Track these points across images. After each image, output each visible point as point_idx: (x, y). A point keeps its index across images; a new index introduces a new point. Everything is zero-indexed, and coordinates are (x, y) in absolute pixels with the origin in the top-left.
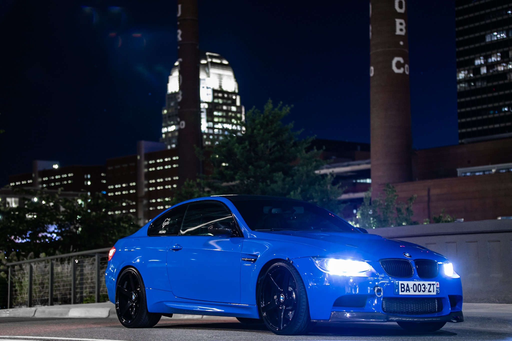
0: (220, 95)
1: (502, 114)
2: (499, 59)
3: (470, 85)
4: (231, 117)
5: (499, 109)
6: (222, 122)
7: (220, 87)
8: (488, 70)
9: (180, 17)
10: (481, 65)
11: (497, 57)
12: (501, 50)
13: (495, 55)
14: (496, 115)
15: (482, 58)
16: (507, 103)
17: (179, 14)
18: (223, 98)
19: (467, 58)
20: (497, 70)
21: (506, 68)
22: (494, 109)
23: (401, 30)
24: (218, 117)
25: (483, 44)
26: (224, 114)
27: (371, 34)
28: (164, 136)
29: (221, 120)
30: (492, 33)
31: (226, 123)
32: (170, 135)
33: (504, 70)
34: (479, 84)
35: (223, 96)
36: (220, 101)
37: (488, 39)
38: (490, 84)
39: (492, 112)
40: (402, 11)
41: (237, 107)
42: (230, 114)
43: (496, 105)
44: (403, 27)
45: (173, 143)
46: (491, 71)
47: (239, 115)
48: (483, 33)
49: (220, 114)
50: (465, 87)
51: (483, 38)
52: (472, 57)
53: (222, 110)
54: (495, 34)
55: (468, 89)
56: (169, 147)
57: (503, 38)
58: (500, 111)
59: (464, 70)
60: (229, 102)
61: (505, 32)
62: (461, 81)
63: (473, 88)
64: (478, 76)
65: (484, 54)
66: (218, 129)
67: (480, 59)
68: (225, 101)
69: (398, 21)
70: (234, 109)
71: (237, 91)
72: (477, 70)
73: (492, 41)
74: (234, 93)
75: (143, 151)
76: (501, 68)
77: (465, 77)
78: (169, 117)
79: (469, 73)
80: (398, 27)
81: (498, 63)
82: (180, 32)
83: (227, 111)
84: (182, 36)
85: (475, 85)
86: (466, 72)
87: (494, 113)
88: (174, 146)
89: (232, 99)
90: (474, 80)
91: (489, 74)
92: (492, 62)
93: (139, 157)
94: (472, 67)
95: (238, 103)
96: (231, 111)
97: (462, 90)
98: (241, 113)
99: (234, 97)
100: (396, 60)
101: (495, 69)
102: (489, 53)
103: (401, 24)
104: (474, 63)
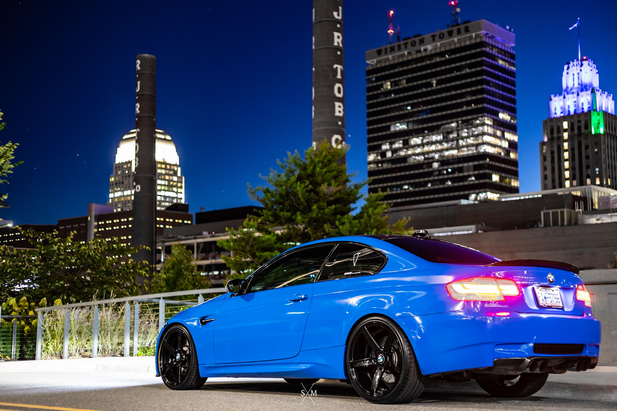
0: (163, 166)
1: (403, 191)
2: (401, 146)
3: (378, 166)
4: (172, 186)
5: (401, 186)
6: (164, 190)
7: (164, 159)
8: (392, 154)
9: (138, 92)
10: (387, 150)
11: (400, 144)
12: (403, 138)
13: (398, 142)
14: (399, 192)
15: (388, 144)
16: (407, 182)
17: (138, 90)
18: (166, 169)
19: (376, 143)
20: (399, 155)
21: (406, 153)
22: (397, 186)
23: (340, 112)
24: (161, 185)
25: (388, 132)
26: (167, 183)
27: (313, 114)
28: (110, 200)
29: (163, 188)
30: (396, 124)
31: (168, 191)
32: (116, 200)
33: (405, 155)
34: (385, 166)
35: (166, 167)
36: (163, 172)
37: (392, 129)
38: (394, 166)
39: (395, 189)
40: (340, 96)
41: (178, 177)
42: (171, 183)
43: (399, 183)
44: (341, 109)
45: (119, 208)
46: (395, 155)
47: (179, 185)
48: (388, 124)
49: (163, 182)
50: (374, 168)
51: (388, 128)
52: (380, 142)
53: (165, 179)
54: (398, 125)
55: (376, 169)
56: (115, 211)
57: (404, 129)
58: (402, 189)
59: (374, 153)
60: (171, 172)
61: (406, 124)
62: (370, 163)
63: (380, 168)
64: (384, 159)
65: (389, 141)
66: (161, 196)
67: (386, 145)
68: (167, 172)
69: (337, 104)
70: (175, 179)
71: (178, 164)
72: (383, 154)
73: (395, 131)
74: (176, 165)
75: (93, 214)
76: (402, 153)
77: (374, 160)
78: (116, 184)
79: (377, 156)
80: (337, 109)
81: (400, 149)
82: (138, 105)
83: (169, 181)
84: (139, 109)
85: (382, 166)
86: (375, 155)
87: (397, 190)
88: (119, 210)
89: (174, 170)
90: (382, 162)
91: (393, 158)
92: (395, 148)
93: (89, 219)
94: (380, 151)
95: (179, 174)
96: (172, 181)
97: (372, 170)
98: (181, 182)
99: (176, 169)
100: (335, 137)
101: (398, 154)
102: (393, 140)
103: (340, 107)
104: (381, 148)
